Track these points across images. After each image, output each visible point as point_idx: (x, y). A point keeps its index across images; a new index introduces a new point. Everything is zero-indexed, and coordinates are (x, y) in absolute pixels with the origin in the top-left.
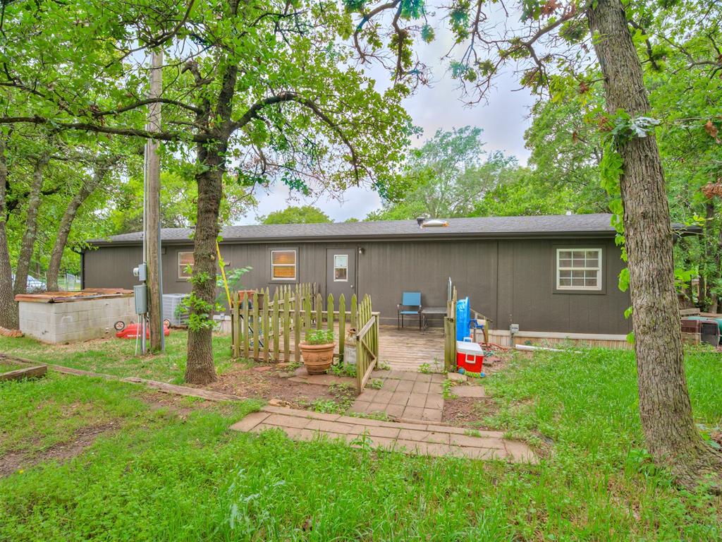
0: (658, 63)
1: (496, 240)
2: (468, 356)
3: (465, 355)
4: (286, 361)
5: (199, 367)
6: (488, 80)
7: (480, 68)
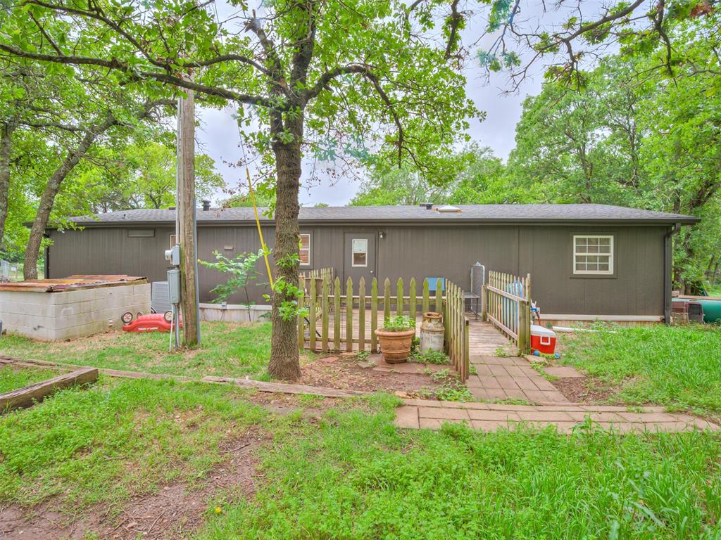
0: (673, 68)
1: (518, 226)
2: (543, 338)
3: (539, 337)
4: (349, 350)
5: (288, 360)
6: (525, 71)
7: (505, 59)
